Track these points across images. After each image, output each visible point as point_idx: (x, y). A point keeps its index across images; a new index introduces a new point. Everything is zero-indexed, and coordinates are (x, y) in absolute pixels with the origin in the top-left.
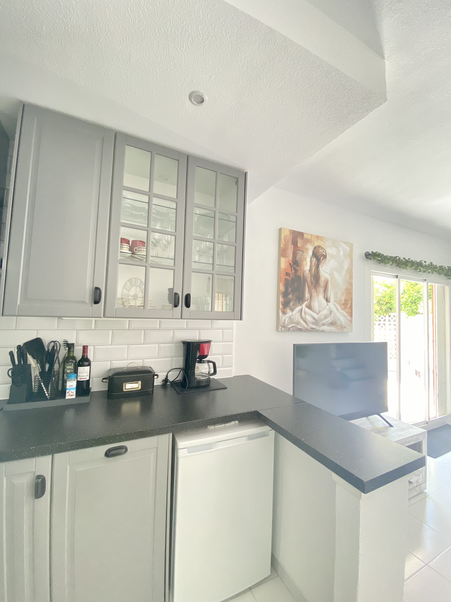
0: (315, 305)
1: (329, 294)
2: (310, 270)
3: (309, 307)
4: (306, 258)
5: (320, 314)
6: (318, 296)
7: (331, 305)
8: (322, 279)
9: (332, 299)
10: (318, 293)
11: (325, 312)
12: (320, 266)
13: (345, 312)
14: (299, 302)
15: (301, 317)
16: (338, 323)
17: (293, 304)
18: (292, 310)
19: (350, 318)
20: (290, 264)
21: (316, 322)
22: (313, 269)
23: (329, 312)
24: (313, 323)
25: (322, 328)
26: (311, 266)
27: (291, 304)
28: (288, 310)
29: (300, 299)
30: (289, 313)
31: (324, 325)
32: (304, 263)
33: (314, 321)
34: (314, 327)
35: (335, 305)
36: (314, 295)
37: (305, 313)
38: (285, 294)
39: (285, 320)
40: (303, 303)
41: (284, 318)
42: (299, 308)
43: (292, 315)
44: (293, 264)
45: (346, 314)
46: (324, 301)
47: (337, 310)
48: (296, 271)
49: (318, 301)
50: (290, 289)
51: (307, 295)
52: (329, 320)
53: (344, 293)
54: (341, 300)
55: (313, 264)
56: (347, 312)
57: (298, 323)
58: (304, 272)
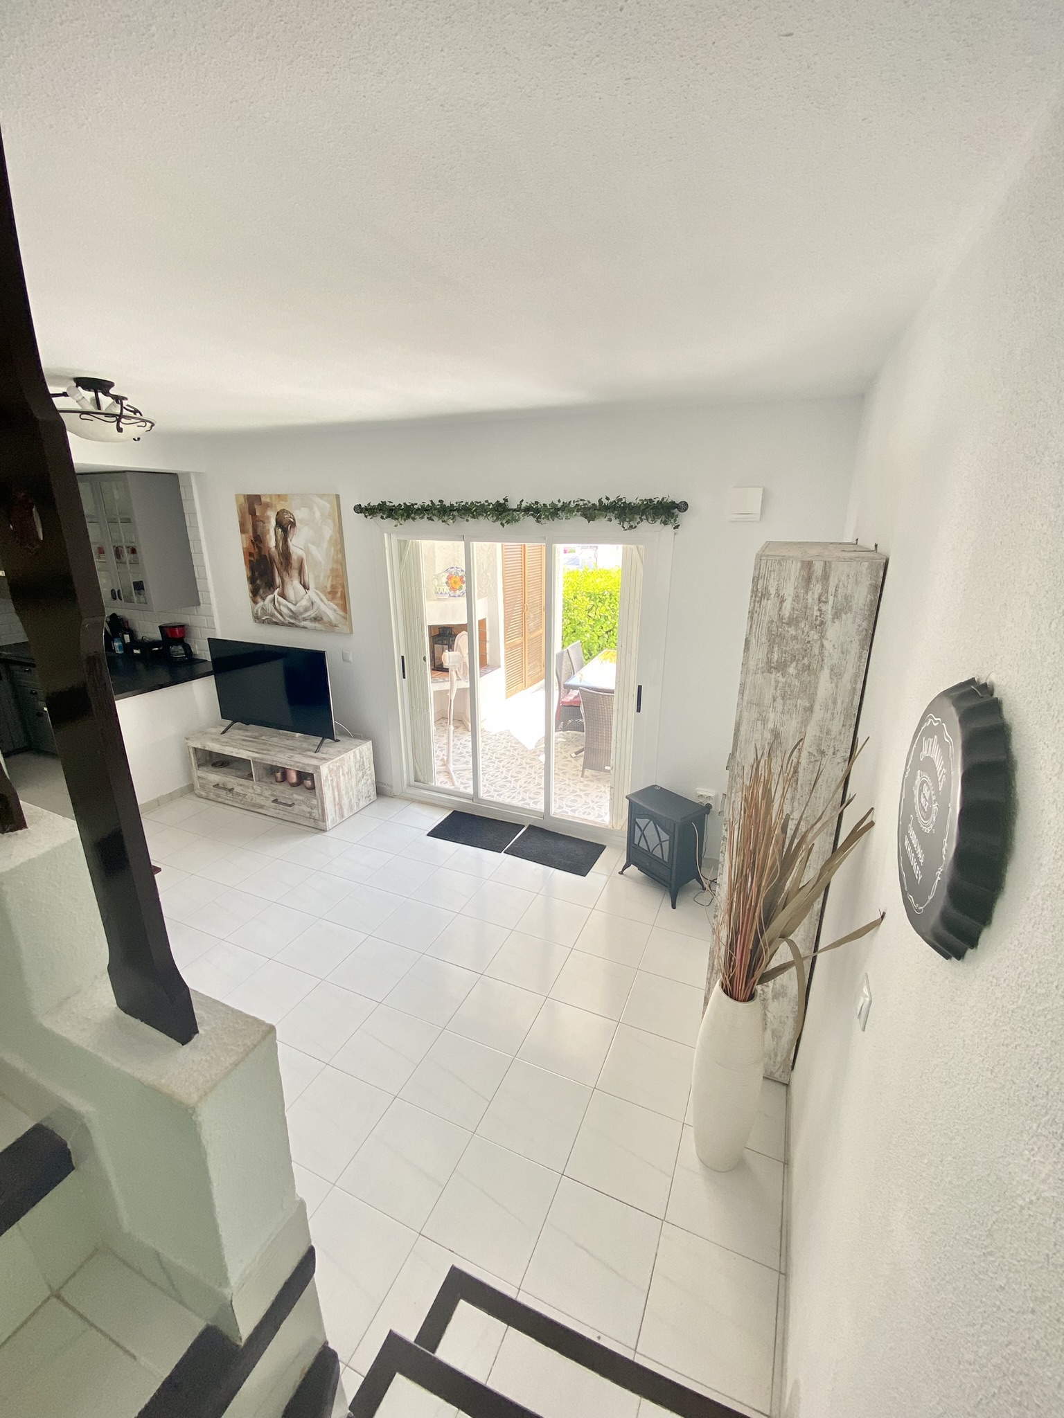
0: (290, 593)
1: (306, 579)
2: (277, 546)
3: (283, 595)
4: (269, 530)
5: (298, 605)
6: (292, 581)
7: (311, 593)
8: (294, 557)
9: (312, 585)
10: (291, 577)
11: (304, 603)
12: (289, 539)
13: (334, 604)
14: (269, 588)
15: (275, 608)
16: (325, 619)
17: (263, 592)
18: (264, 600)
19: (342, 613)
20: (252, 541)
21: (294, 615)
22: (281, 545)
23: (309, 604)
24: (290, 617)
25: (303, 623)
26: (276, 541)
27: (261, 591)
28: (259, 599)
29: (271, 586)
30: (261, 603)
31: (305, 619)
32: (268, 537)
33: (291, 614)
34: (292, 621)
35: (317, 594)
36: (287, 579)
37: (279, 604)
38: (252, 580)
39: (257, 611)
40: (274, 591)
41: (256, 608)
42: (270, 597)
43: (264, 605)
44: (255, 541)
45: (336, 607)
46: (301, 588)
47: (322, 600)
48: (259, 549)
49: (293, 588)
50: (257, 573)
51: (278, 580)
52: (312, 613)
53: (329, 577)
54: (326, 587)
55: (279, 537)
56: (337, 605)
57: (273, 615)
58: (269, 549)
